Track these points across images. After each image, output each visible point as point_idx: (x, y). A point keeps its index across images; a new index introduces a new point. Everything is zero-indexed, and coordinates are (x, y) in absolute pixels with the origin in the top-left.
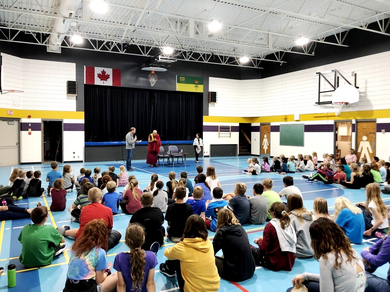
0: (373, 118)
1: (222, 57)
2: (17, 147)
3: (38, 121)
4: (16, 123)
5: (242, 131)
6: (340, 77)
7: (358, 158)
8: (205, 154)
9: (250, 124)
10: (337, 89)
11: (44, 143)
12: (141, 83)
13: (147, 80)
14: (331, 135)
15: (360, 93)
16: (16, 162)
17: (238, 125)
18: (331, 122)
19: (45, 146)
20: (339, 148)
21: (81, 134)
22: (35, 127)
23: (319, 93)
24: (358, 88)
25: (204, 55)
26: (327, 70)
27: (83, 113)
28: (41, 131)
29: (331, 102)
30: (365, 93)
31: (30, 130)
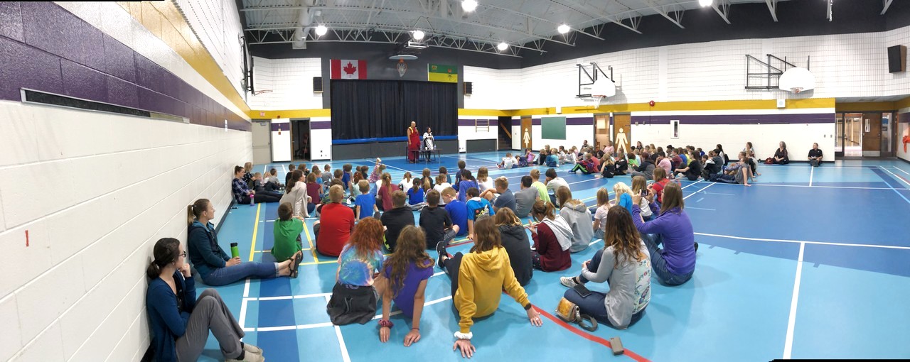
0: (628, 111)
1: (477, 43)
2: (268, 146)
3: (287, 120)
4: (267, 124)
5: (501, 124)
6: (598, 70)
7: (616, 149)
8: (460, 151)
9: (510, 117)
10: (596, 82)
11: (293, 143)
12: (388, 74)
13: (395, 70)
14: (591, 127)
15: (616, 87)
16: (270, 162)
17: (497, 118)
18: (590, 115)
19: (293, 145)
20: (598, 141)
21: (329, 132)
22: (284, 127)
23: (580, 85)
24: (614, 82)
25: (457, 41)
26: (586, 61)
27: (329, 111)
28: (289, 131)
29: (590, 96)
30: (620, 87)
31: (280, 130)
